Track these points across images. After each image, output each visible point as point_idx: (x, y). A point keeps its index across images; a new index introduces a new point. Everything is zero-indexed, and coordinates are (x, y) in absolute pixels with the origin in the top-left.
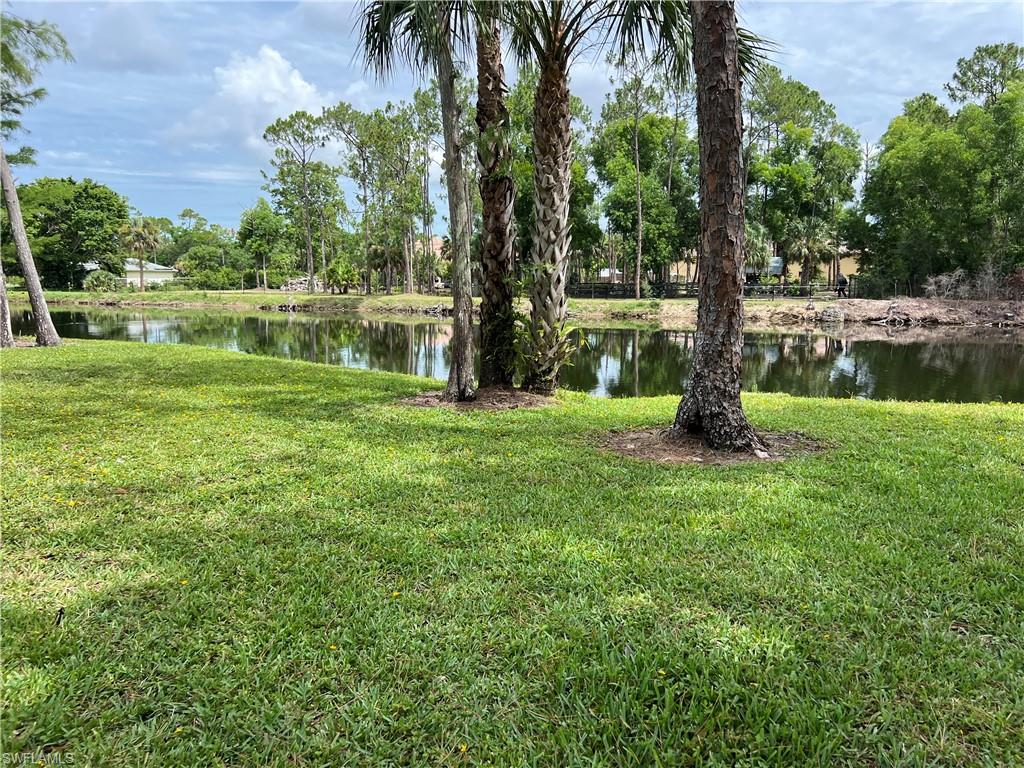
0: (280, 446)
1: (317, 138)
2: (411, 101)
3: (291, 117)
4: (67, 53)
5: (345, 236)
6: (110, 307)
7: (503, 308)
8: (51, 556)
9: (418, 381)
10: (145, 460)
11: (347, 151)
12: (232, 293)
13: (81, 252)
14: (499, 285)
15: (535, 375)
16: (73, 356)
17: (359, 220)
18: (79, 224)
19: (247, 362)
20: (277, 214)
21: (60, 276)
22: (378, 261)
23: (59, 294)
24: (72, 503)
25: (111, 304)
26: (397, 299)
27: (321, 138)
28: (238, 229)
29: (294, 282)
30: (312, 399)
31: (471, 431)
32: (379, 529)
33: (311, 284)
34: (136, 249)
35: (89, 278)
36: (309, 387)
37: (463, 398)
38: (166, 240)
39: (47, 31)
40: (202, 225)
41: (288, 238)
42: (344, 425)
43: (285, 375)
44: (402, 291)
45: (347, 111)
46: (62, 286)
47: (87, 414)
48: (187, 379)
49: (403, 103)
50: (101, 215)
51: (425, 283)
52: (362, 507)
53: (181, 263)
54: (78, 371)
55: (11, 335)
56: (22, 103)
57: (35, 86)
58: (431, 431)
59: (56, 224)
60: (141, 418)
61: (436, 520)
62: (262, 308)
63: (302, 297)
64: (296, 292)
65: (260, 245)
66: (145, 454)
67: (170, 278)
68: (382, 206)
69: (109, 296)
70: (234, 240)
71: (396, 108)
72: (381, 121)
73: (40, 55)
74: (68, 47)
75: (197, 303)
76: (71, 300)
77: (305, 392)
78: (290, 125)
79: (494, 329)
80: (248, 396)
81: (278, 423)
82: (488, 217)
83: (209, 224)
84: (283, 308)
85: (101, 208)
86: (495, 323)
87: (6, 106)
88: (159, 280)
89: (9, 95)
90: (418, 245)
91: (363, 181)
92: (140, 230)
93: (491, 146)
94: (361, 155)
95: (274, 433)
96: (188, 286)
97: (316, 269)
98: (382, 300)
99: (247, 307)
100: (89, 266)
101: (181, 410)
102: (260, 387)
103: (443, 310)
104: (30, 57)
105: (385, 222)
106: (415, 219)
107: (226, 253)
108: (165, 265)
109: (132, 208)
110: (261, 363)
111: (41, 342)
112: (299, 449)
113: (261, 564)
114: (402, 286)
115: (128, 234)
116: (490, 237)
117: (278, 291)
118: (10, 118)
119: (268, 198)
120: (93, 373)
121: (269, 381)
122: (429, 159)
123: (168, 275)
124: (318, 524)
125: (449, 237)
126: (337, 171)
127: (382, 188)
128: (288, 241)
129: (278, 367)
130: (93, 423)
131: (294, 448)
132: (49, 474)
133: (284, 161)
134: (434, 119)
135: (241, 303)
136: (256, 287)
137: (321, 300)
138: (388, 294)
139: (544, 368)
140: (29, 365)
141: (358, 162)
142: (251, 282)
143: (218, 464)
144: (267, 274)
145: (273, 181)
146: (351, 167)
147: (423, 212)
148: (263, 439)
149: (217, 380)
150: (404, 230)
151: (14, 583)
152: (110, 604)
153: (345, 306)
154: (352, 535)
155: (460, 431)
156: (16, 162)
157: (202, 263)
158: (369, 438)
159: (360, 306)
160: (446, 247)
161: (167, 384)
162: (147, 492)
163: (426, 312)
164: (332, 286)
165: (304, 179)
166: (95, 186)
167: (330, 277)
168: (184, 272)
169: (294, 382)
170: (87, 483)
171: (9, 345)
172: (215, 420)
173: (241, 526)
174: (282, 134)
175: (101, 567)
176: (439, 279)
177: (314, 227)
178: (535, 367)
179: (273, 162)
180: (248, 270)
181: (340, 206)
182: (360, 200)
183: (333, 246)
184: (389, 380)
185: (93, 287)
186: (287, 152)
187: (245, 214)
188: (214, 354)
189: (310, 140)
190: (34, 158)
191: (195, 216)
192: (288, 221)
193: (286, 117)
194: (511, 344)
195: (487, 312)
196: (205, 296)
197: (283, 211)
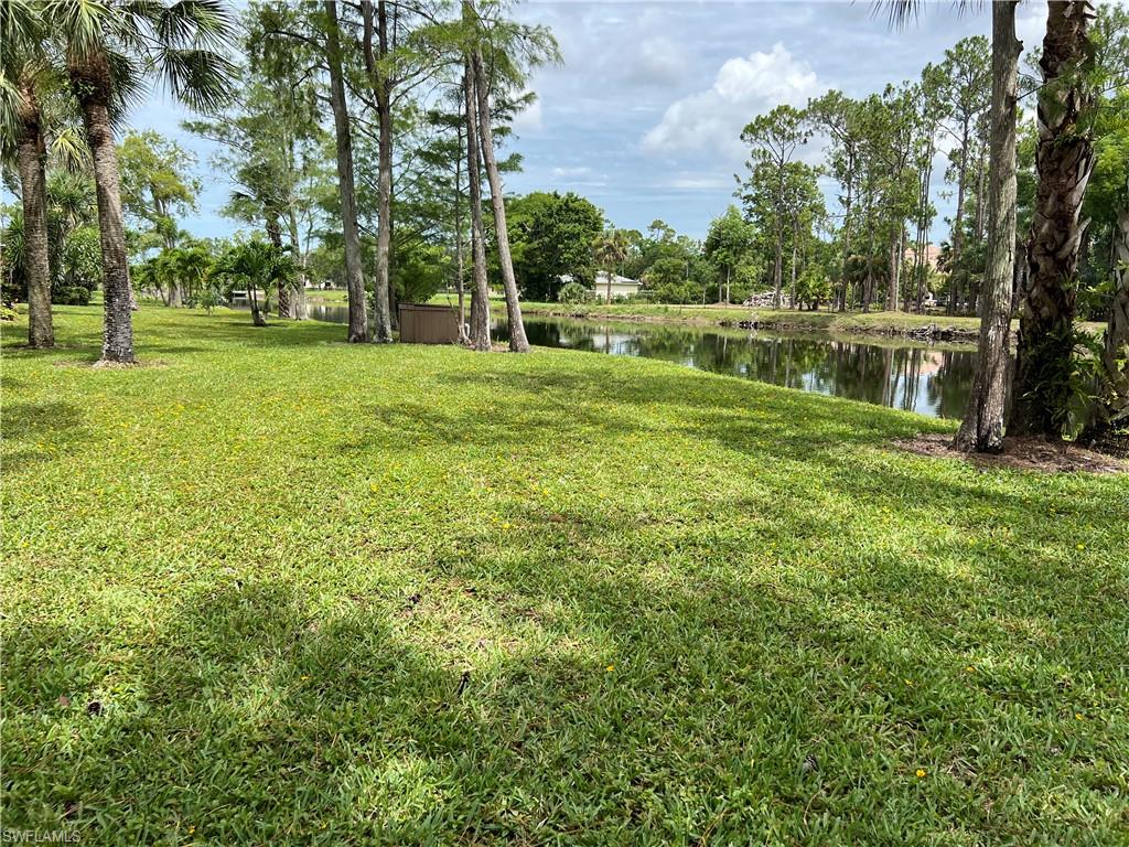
0: (738, 486)
1: (799, 134)
2: (918, 80)
3: (773, 113)
4: (558, 56)
5: (820, 245)
6: (579, 319)
7: (1058, 326)
8: (473, 590)
9: (912, 419)
10: (587, 483)
11: (832, 147)
12: (695, 308)
13: (559, 265)
14: (1054, 292)
15: (1102, 426)
16: (537, 363)
17: (839, 225)
18: (559, 238)
19: (703, 380)
20: (747, 223)
21: (540, 288)
22: (856, 273)
23: (538, 305)
24: (507, 525)
25: (580, 316)
26: (876, 318)
27: (803, 134)
28: (704, 240)
29: (759, 296)
30: (777, 430)
31: (1003, 499)
32: (879, 638)
33: (777, 300)
34: (606, 261)
35: (564, 290)
36: (773, 416)
37: (983, 451)
38: (634, 253)
39: (541, 34)
40: (669, 237)
41: (756, 248)
42: (819, 468)
43: (745, 399)
44: (883, 309)
45: (837, 99)
46: (540, 298)
47: (540, 423)
48: (640, 395)
49: (906, 83)
50: (579, 228)
51: (912, 301)
52: (851, 594)
53: (647, 276)
54: (539, 378)
55: (489, 340)
56: (513, 109)
57: (527, 91)
58: (941, 492)
59: (540, 238)
60: (590, 434)
61: (969, 640)
62: (722, 324)
63: (765, 313)
64: (759, 308)
65: (726, 257)
66: (588, 476)
67: (635, 291)
68: (869, 208)
69: (579, 308)
70: (700, 251)
71: (897, 90)
72: (877, 107)
73: (534, 60)
74: (559, 49)
75: (657, 317)
76: (547, 311)
77: (769, 421)
78: (770, 122)
79: (1040, 356)
80: (704, 419)
81: (737, 456)
82: (1047, 197)
83: (676, 235)
84: (744, 325)
85: (578, 221)
86: (1043, 345)
87: (500, 113)
88: (624, 292)
89: (504, 102)
90: (909, 253)
91: (848, 180)
92: (611, 242)
93: (1062, 96)
94: (848, 150)
95: (732, 468)
96: (651, 300)
97: (784, 283)
98: (857, 319)
99: (707, 322)
100: (565, 278)
101: (630, 429)
102: (716, 410)
103: (934, 333)
104: (525, 64)
105: (871, 226)
106: (908, 223)
107: (691, 265)
108: (630, 278)
109: (607, 221)
110: (719, 382)
111: (513, 348)
112: (762, 493)
113: (710, 659)
114: (884, 304)
115: (601, 246)
116: (1046, 225)
117: (740, 307)
118: (502, 124)
119: (739, 205)
120: (554, 380)
121: (726, 404)
122: (933, 149)
123: (633, 288)
124: (787, 610)
125: (950, 243)
126: (818, 170)
127: (870, 188)
128: (755, 251)
129: (738, 388)
130: (543, 434)
131: (757, 491)
132: (493, 486)
133: (760, 162)
134: (945, 100)
135: (701, 317)
136: (718, 301)
137: (787, 317)
138: (864, 312)
139: (1119, 417)
140: (499, 369)
141: (843, 157)
142: (713, 297)
143: (664, 499)
144: (731, 288)
145: (746, 186)
146: (835, 165)
147: (919, 214)
148: (719, 475)
149: (671, 398)
150: (893, 235)
151: (428, 622)
152: (520, 677)
153: (813, 324)
154: (838, 639)
155: (987, 497)
156: (506, 170)
157: (666, 275)
158: (855, 491)
159: (831, 325)
160: (945, 256)
161: (619, 398)
162: (586, 525)
163: (912, 334)
164: (800, 301)
165: (780, 182)
166: (576, 199)
167: (799, 291)
168: (648, 285)
169: (755, 407)
170: (526, 502)
171: (487, 349)
172: (664, 444)
173: (687, 592)
174: (761, 132)
175: (521, 618)
176: (931, 295)
177: (786, 237)
178: (1104, 413)
179: (748, 165)
180: (711, 284)
181: (818, 210)
182: (843, 202)
183: (805, 257)
184: (874, 414)
185: (566, 300)
186: (764, 152)
187: (714, 223)
188: (669, 369)
189: (791, 137)
190: (521, 165)
191: (664, 227)
192: (758, 230)
193: (766, 114)
194: (1066, 378)
195: (1030, 331)
196: (666, 309)
197: (754, 219)
